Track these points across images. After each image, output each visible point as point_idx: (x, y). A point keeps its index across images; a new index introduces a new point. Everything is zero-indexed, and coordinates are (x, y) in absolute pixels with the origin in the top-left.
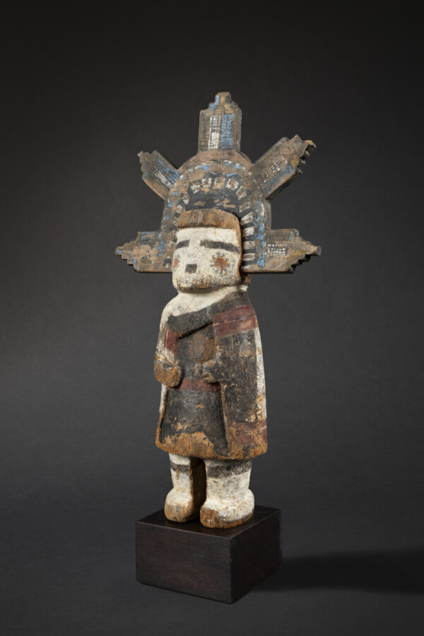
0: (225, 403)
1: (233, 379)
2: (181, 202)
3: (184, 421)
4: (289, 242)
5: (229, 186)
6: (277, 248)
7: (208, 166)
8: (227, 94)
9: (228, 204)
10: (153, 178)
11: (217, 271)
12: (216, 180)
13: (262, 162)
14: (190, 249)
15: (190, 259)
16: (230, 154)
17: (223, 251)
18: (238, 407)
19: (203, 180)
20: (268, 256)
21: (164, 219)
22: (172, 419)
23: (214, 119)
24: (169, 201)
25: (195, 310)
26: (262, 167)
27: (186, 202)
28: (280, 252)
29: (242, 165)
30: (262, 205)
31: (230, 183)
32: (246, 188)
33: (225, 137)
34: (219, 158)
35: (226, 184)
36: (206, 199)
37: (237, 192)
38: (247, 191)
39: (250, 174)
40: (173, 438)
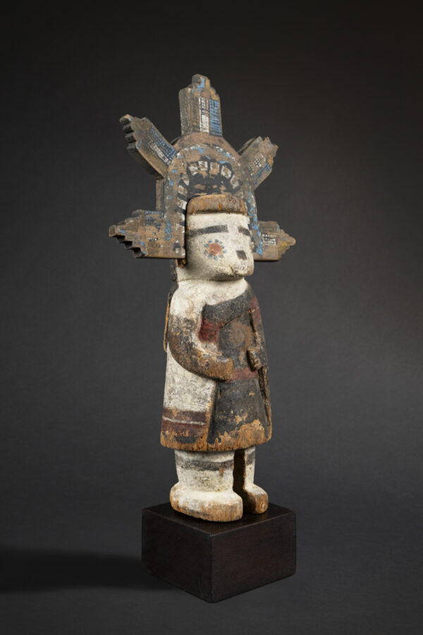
2: (182, 183)
5: (223, 173)
6: (269, 238)
10: (149, 150)
12: (211, 165)
13: (247, 156)
15: (236, 245)
16: (219, 140)
19: (200, 163)
20: (264, 245)
21: (168, 198)
23: (202, 101)
24: (169, 179)
26: (247, 160)
27: (187, 183)
28: (272, 243)
29: (227, 153)
31: (224, 170)
32: (238, 178)
33: (214, 123)
34: (211, 142)
35: (220, 170)
36: (205, 183)
37: (231, 181)
38: (239, 181)
39: (239, 165)
40: (234, 432)
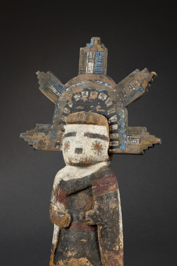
0: (101, 238)
1: (106, 223)
2: (67, 106)
3: (73, 250)
4: (141, 135)
5: (100, 97)
6: (133, 138)
7: (86, 84)
8: (99, 38)
9: (99, 109)
10: (47, 89)
11: (95, 153)
12: (91, 93)
13: (123, 84)
14: (77, 138)
15: (77, 144)
16: (100, 77)
17: (99, 140)
18: (109, 241)
19: (83, 93)
20: (127, 144)
21: (55, 116)
22: (64, 249)
23: (90, 54)
24: (58, 105)
25: (79, 177)
26: (122, 86)
27: (71, 106)
28: (136, 142)
29: (109, 85)
30: (123, 111)
31: (101, 95)
32: (112, 100)
33: (98, 66)
34: (93, 79)
35: (98, 96)
36: (85, 105)
37: (106, 102)
38: (113, 101)
39: (115, 91)
40: (65, 261)
